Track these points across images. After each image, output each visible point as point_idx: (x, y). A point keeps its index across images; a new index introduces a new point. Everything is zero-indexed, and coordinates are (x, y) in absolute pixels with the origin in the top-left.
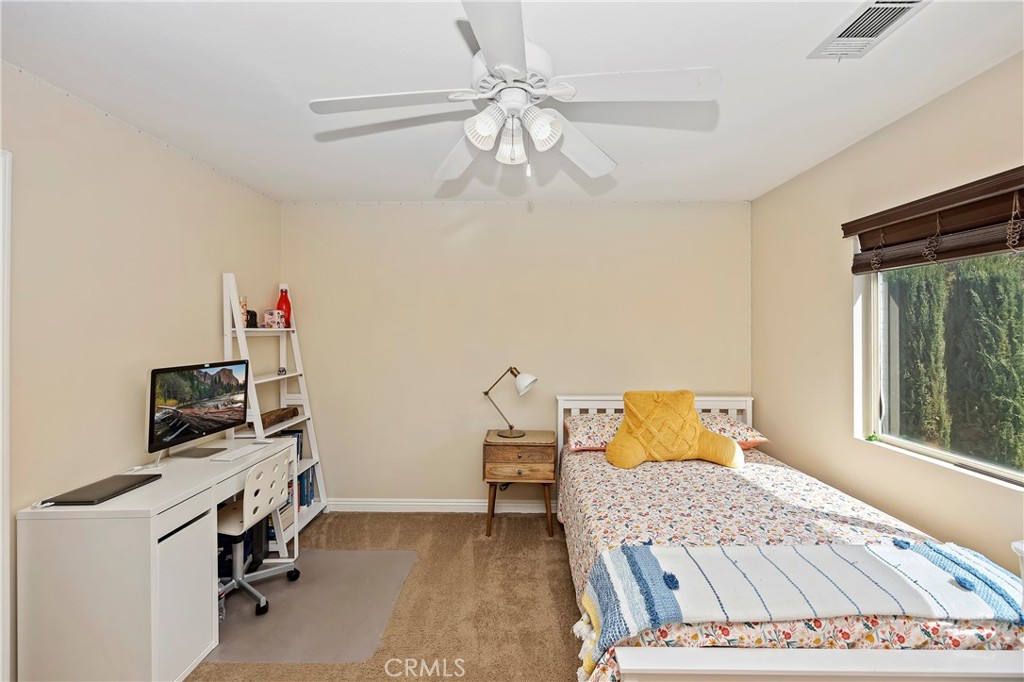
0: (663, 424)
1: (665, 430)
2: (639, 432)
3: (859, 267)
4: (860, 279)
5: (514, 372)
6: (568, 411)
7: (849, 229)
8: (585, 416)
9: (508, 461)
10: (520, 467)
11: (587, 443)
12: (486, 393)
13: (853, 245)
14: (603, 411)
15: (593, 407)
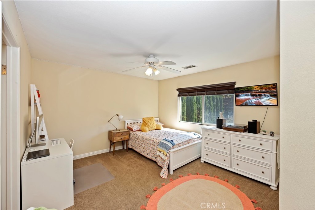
0: (151, 123)
1: (151, 124)
2: (147, 126)
3: (179, 96)
4: (178, 97)
5: (118, 115)
6: (127, 124)
7: (177, 90)
8: (131, 124)
9: (119, 136)
10: (122, 137)
11: (136, 129)
12: (109, 121)
13: (177, 92)
14: (138, 123)
15: (135, 122)
